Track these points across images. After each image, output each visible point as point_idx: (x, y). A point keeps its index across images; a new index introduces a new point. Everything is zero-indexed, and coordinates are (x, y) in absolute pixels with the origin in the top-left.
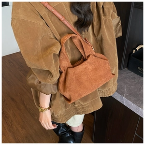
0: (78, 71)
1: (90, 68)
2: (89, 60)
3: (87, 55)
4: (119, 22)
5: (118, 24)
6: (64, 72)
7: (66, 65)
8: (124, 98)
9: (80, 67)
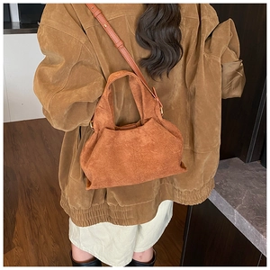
0: (122, 138)
1: (145, 140)
2: (146, 126)
3: (146, 117)
4: (238, 70)
5: (235, 74)
6: (96, 132)
7: (103, 122)
8: (235, 211)
9: (128, 133)
